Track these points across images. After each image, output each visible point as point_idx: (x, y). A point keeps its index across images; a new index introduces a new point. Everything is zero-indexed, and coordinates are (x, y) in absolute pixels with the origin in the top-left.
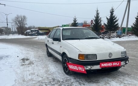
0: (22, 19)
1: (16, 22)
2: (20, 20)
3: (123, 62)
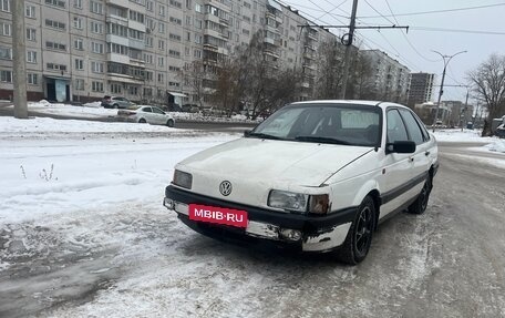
1: (480, 83)
3: (264, 225)
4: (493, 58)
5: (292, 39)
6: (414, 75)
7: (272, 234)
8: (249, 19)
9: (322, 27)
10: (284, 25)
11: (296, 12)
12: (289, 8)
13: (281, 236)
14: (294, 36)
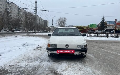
0: (63, 20)
1: (59, 23)
2: (62, 21)
3: (78, 52)
4: (60, 18)
5: (15, 11)
6: (44, 21)
7: (80, 53)
8: (1, 5)
9: (22, 8)
10: (12, 7)
11: (15, 4)
12: (13, 3)
13: (81, 54)
14: (15, 10)
